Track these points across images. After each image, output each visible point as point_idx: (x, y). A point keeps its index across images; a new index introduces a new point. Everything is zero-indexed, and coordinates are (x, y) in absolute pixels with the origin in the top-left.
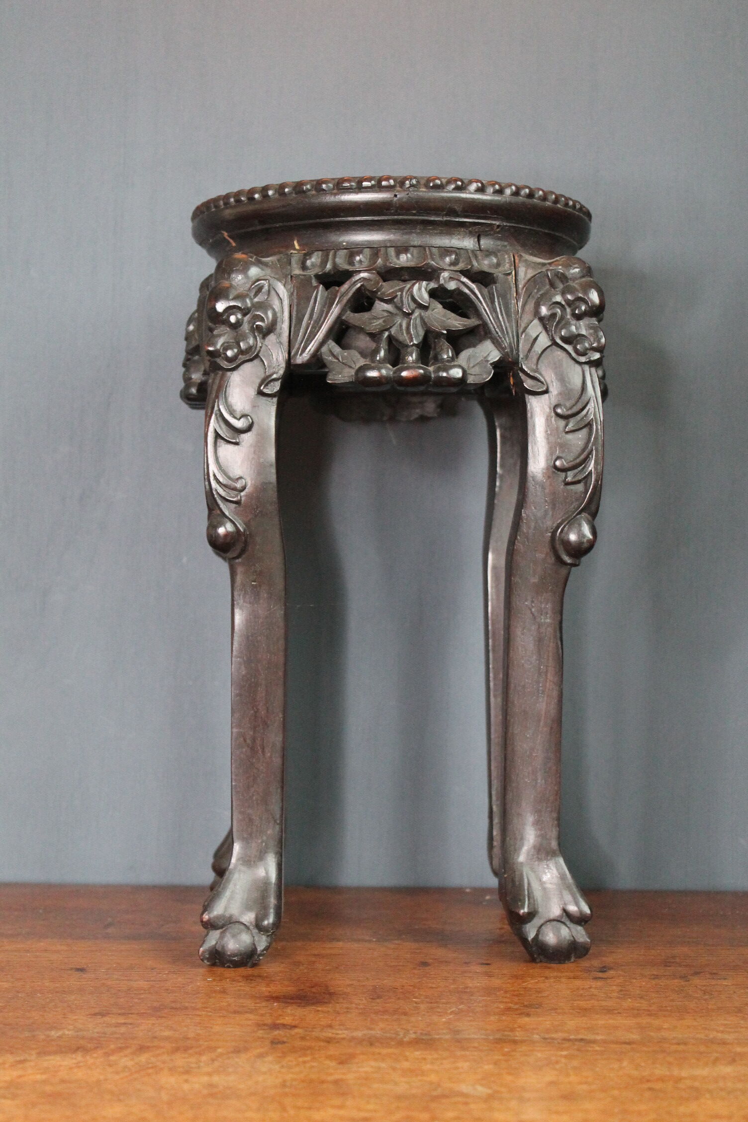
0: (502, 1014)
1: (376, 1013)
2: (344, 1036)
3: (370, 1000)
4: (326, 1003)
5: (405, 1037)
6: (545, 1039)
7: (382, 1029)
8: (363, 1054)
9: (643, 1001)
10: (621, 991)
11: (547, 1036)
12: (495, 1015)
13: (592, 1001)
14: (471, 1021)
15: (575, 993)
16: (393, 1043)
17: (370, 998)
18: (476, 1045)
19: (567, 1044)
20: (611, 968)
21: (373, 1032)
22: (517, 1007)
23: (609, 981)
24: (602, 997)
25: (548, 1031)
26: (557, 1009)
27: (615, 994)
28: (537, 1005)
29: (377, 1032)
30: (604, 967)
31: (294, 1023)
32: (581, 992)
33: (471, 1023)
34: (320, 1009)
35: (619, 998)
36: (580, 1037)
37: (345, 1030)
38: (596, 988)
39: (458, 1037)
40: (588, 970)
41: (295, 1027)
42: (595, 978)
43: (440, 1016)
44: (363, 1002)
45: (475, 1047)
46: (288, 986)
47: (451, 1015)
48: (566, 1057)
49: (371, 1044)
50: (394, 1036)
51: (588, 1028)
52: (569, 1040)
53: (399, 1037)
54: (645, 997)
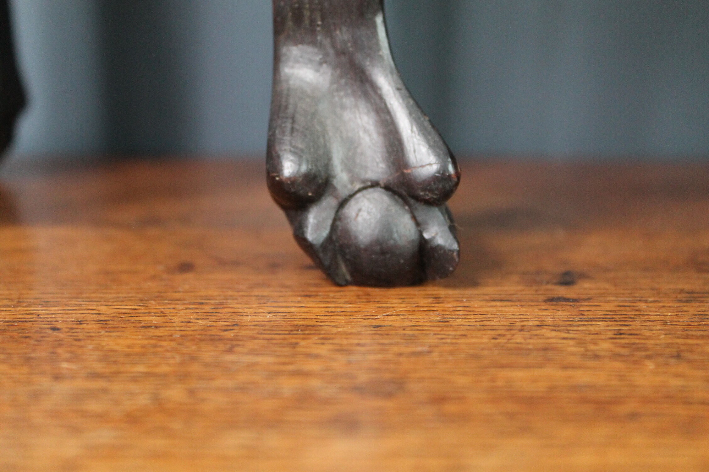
9: (683, 368)
10: (619, 333)
15: (502, 341)
20: (583, 276)
23: (584, 307)
24: (573, 354)
27: (605, 346)
30: (567, 274)
32: (519, 338)
35: (616, 356)
38: (555, 327)
42: (553, 300)
54: (687, 355)
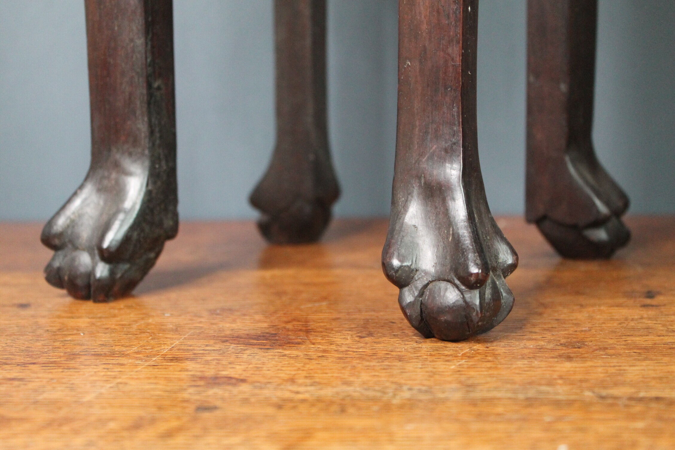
0: (534, 357)
1: (361, 358)
2: (306, 396)
3: (357, 339)
4: (299, 343)
5: (395, 395)
6: (602, 398)
7: (364, 383)
8: (326, 429)
11: (604, 393)
12: (523, 358)
13: (651, 337)
14: (490, 368)
15: (624, 325)
16: (375, 408)
17: (357, 336)
18: (500, 410)
19: (638, 408)
20: (658, 293)
21: (349, 389)
22: (551, 346)
23: (663, 309)
25: (603, 384)
26: (607, 348)
28: (578, 342)
29: (355, 390)
30: (649, 292)
31: (244, 375)
33: (491, 372)
34: (287, 352)
36: (654, 393)
37: (311, 385)
39: (472, 395)
40: (629, 295)
41: (243, 381)
43: (448, 361)
44: (347, 342)
45: (499, 415)
46: (259, 321)
47: (462, 359)
48: (645, 432)
49: (343, 410)
50: (379, 394)
51: (660, 378)
52: (641, 400)
53: (386, 398)
